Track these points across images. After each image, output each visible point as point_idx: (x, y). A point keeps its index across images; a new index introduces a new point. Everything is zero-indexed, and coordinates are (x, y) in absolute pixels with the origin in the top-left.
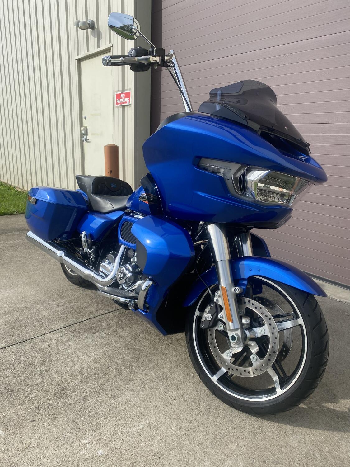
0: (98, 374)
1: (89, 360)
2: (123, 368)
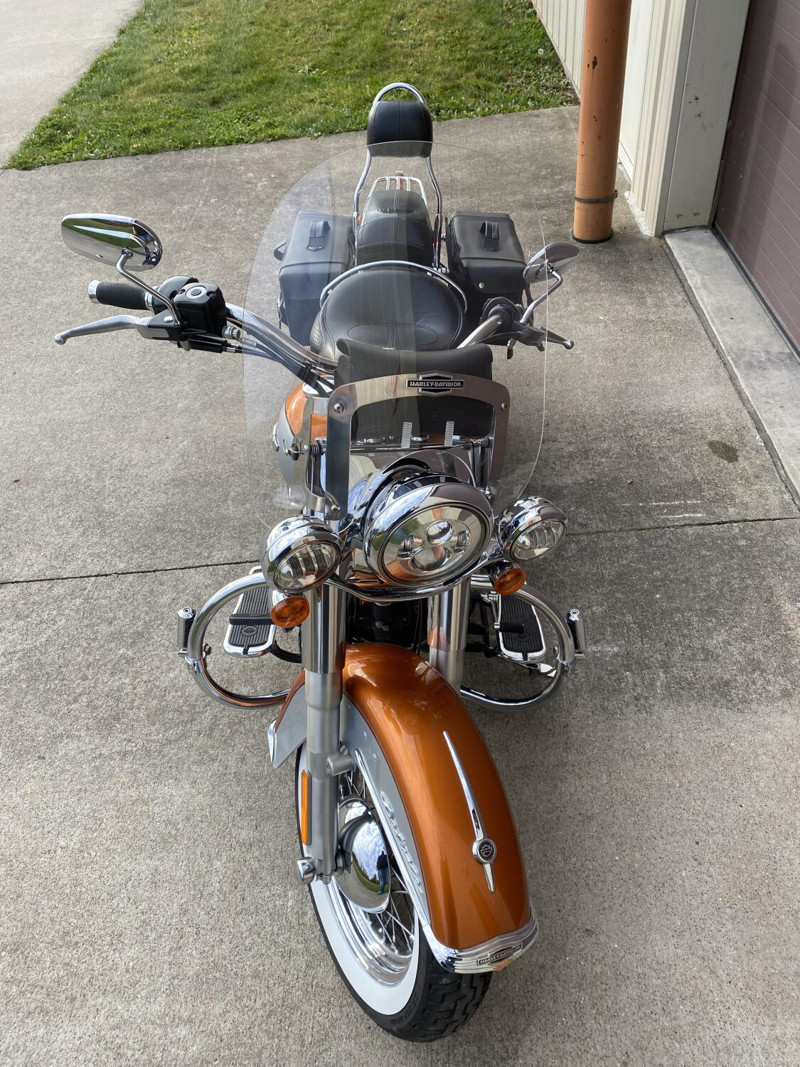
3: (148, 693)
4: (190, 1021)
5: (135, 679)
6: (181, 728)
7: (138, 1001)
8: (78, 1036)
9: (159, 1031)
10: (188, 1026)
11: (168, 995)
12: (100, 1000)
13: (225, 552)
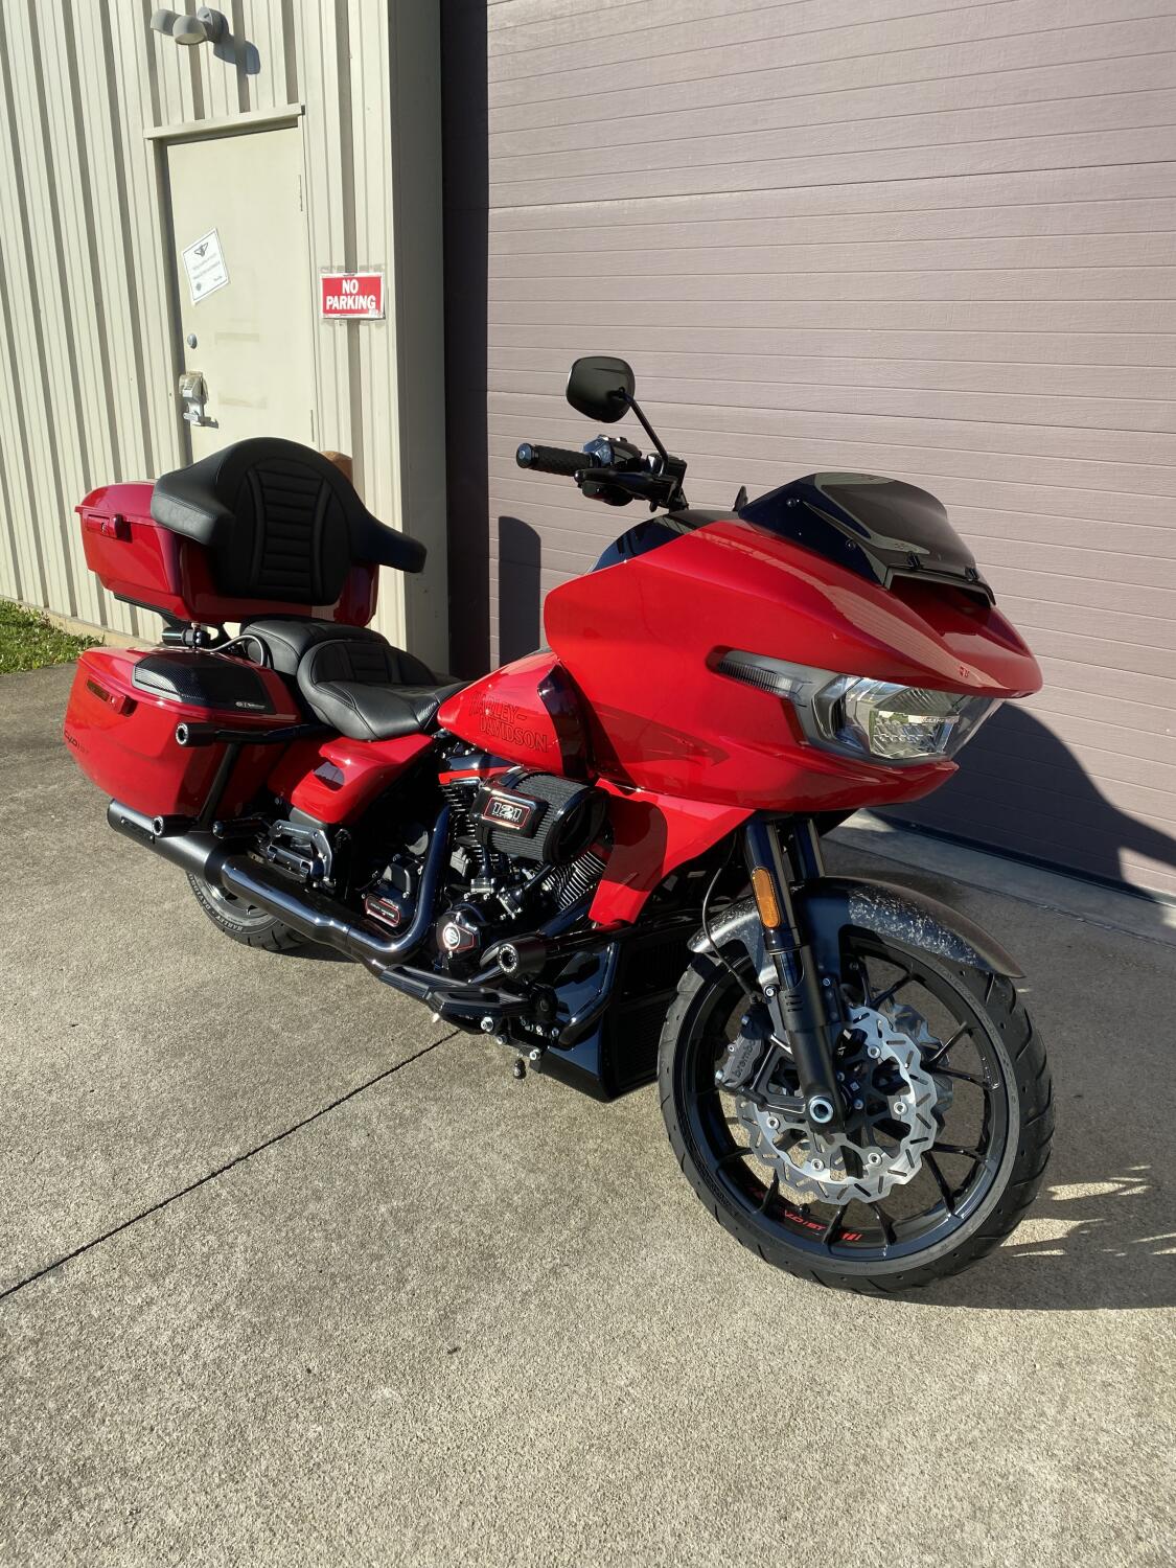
0: (556, 1202)
1: (509, 1166)
2: (612, 1177)
3: (485, 1214)
4: (974, 1367)
5: (447, 1216)
6: (577, 1213)
7: (915, 1399)
8: (917, 1474)
9: (967, 1398)
10: (980, 1371)
11: (929, 1371)
12: (886, 1434)
13: (361, 1070)
